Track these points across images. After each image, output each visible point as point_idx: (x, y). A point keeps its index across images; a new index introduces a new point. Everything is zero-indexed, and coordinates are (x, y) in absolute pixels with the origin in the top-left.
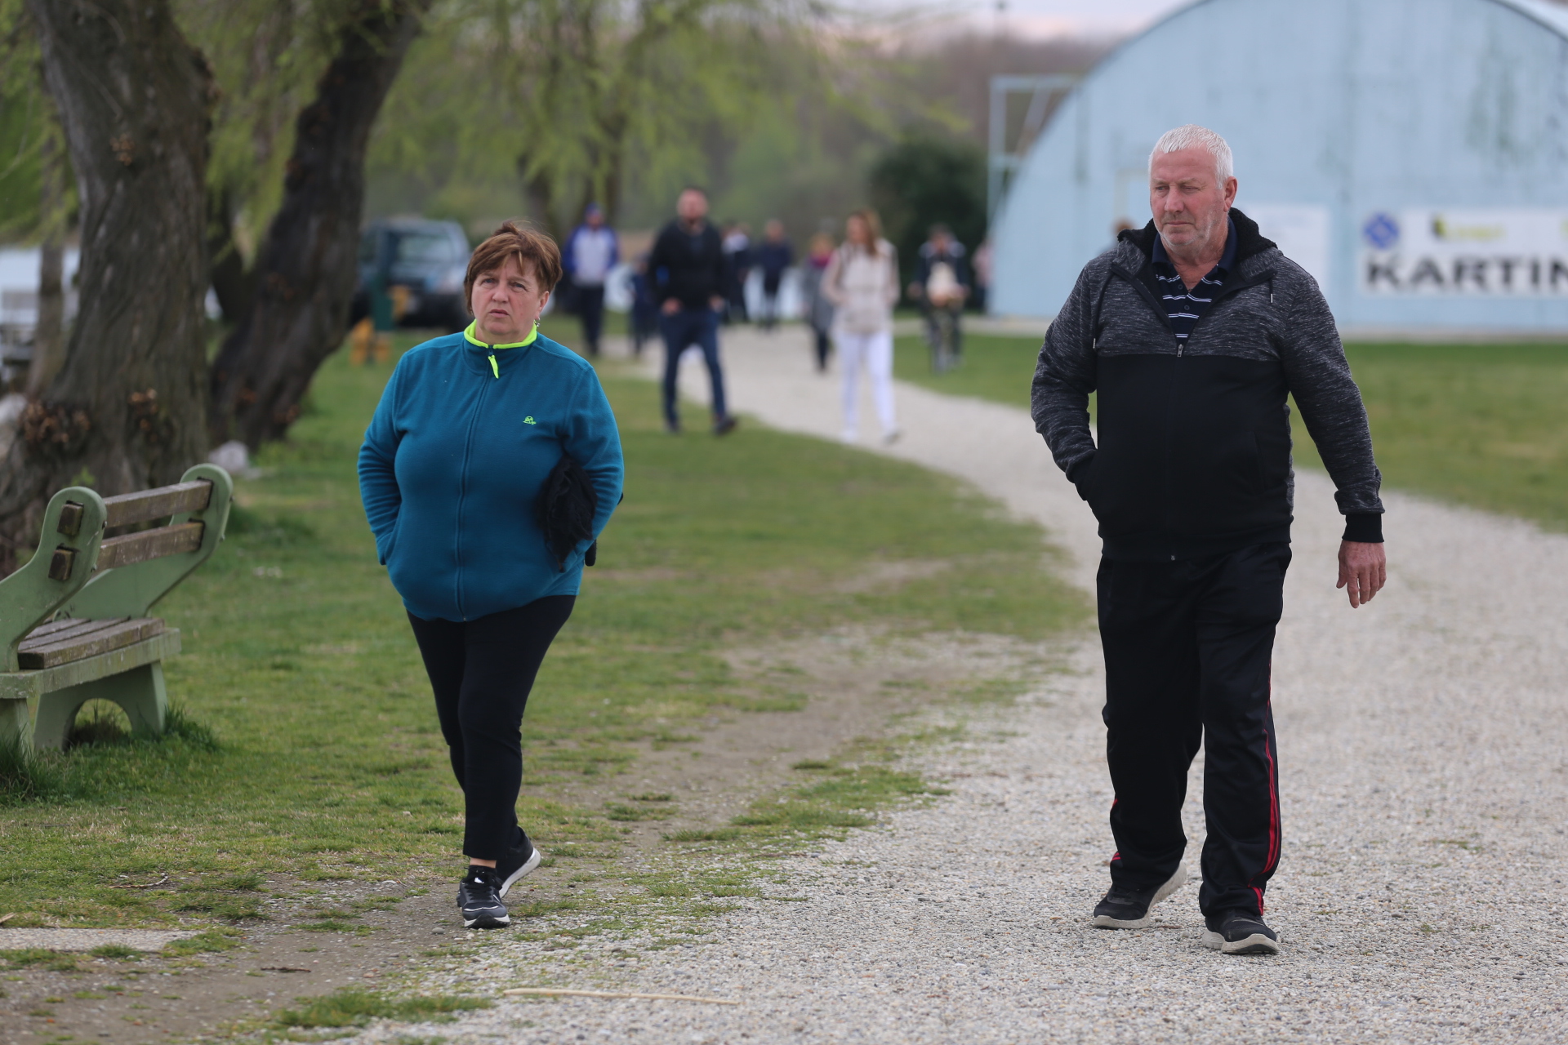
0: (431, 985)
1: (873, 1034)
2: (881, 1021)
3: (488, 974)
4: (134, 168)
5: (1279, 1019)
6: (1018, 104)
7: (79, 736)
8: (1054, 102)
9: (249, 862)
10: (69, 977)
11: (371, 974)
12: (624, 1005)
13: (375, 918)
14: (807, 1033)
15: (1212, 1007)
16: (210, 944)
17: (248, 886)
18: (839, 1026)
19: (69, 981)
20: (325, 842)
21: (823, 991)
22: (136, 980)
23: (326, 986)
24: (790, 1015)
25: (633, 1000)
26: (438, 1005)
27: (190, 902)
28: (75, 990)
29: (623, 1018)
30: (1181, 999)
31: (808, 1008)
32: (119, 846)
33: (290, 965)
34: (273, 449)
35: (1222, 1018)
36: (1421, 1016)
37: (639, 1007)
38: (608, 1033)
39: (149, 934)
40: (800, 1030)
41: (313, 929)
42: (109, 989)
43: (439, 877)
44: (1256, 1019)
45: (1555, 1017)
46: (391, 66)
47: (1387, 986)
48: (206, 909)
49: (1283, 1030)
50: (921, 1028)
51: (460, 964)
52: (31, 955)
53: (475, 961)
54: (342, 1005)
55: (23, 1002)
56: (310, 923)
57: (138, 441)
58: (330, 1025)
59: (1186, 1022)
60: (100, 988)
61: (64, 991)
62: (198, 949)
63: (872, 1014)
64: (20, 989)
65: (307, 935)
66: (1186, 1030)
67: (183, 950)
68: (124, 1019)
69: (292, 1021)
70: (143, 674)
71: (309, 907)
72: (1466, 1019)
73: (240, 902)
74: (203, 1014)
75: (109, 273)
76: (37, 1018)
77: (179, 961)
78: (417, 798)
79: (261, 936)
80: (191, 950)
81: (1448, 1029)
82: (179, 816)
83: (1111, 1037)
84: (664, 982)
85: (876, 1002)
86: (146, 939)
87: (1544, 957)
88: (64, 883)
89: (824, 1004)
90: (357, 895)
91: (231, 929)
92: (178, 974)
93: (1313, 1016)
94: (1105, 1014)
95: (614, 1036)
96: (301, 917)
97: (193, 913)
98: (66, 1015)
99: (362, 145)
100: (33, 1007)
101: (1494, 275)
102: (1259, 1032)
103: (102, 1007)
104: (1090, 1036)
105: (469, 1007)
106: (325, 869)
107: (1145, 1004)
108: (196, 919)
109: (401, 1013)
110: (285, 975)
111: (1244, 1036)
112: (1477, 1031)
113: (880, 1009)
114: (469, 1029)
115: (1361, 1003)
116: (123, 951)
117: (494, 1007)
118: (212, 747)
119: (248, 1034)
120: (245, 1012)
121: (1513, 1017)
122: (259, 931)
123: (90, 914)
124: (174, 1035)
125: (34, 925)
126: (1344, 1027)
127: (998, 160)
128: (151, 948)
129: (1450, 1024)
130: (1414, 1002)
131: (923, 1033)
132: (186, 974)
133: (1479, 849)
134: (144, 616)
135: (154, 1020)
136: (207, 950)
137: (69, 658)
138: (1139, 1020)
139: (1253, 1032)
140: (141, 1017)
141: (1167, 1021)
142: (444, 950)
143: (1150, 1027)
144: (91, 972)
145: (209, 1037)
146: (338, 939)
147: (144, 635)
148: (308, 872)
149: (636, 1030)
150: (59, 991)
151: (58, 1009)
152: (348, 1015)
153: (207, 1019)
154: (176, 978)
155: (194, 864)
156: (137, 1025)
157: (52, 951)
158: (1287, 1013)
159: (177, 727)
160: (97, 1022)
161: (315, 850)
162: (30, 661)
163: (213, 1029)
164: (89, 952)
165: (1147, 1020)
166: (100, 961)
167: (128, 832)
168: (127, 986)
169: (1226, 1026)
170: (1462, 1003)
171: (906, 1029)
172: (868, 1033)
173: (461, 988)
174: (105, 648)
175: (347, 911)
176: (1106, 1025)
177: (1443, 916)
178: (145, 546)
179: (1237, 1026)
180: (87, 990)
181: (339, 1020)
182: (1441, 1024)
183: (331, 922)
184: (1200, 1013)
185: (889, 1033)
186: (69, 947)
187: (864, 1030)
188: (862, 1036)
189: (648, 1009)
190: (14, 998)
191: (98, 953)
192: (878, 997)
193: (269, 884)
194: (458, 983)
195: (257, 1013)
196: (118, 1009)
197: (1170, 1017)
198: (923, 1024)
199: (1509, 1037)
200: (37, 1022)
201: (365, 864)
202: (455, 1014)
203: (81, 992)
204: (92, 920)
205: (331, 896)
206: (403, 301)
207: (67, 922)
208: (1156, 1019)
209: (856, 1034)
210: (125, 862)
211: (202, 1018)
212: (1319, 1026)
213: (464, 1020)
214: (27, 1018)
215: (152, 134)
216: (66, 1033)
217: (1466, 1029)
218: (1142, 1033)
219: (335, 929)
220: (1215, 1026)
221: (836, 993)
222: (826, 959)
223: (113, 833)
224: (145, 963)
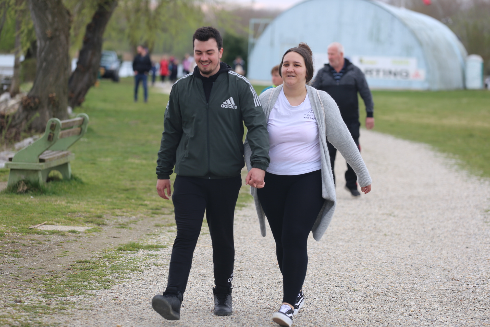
0: (150, 242)
1: (260, 256)
2: (261, 253)
3: (164, 240)
4: (51, 38)
5: (355, 255)
6: (256, 27)
7: (49, 179)
8: (266, 26)
9: (99, 211)
10: (64, 237)
11: (135, 239)
12: (198, 248)
13: (132, 226)
14: (244, 256)
15: (339, 252)
16: (95, 230)
17: (100, 217)
18: (251, 254)
19: (64, 238)
20: (116, 207)
21: (245, 246)
22: (80, 238)
23: (125, 241)
24: (239, 251)
25: (200, 247)
26: (155, 247)
27: (88, 220)
28: (66, 240)
29: (199, 251)
30: (331, 250)
31: (243, 250)
32: (66, 206)
33: (115, 236)
34: (78, 109)
35: (342, 254)
36: (389, 255)
37: (202, 248)
38: (197, 254)
39: (80, 228)
40: (242, 255)
41: (118, 228)
42: (74, 240)
43: (145, 216)
44: (350, 255)
45: (420, 256)
46: (110, 14)
47: (379, 248)
48: (92, 222)
49: (357, 258)
50: (271, 255)
51: (156, 237)
52: (54, 232)
53: (159, 237)
54: (132, 246)
55: (55, 243)
56: (117, 226)
57: (51, 106)
58: (130, 251)
59: (334, 255)
60: (72, 240)
61: (63, 240)
62: (93, 232)
63: (258, 252)
64: (53, 240)
65: (117, 229)
66: (334, 257)
67: (89, 232)
68: (79, 247)
69: (121, 249)
70: (65, 165)
71: (116, 222)
72: (399, 256)
73: (99, 220)
74: (97, 247)
75: (44, 64)
76: (59, 246)
77: (89, 234)
78: (135, 197)
79: (106, 229)
80: (91, 232)
81: (395, 258)
82: (78, 199)
83: (317, 258)
84: (206, 243)
85: (258, 249)
86: (80, 229)
87: (414, 242)
88: (56, 215)
89: (246, 249)
90: (126, 220)
91: (98, 227)
92: (89, 237)
93: (363, 255)
94: (314, 253)
95: (198, 255)
96: (115, 225)
97: (89, 223)
98: (65, 246)
99: (102, 33)
100: (57, 244)
101: (374, 73)
102: (351, 258)
103: (74, 244)
104: (312, 258)
105: (162, 247)
106: (117, 213)
107: (323, 251)
108: (90, 224)
109: (146, 248)
110: (114, 238)
111: (348, 259)
112: (402, 259)
113: (260, 250)
114: (163, 252)
115: (374, 252)
116: (75, 231)
117: (168, 247)
118: (82, 183)
119: (110, 252)
120: (107, 247)
121: (410, 256)
122: (105, 228)
123: (64, 222)
124: (92, 252)
125: (52, 224)
126: (371, 257)
127: (251, 40)
128: (82, 231)
129: (396, 257)
130: (386, 252)
131: (272, 257)
132: (91, 237)
133: (394, 216)
134: (66, 150)
135: (86, 248)
136: (95, 232)
137: (50, 160)
138: (323, 255)
139: (350, 258)
140: (83, 247)
141: (329, 255)
142: (151, 234)
143: (325, 256)
144: (69, 236)
145: (101, 252)
146: (125, 230)
147: (67, 155)
148: (113, 214)
149: (203, 254)
150: (62, 240)
151: (63, 244)
152: (134, 248)
153: (99, 248)
154: (89, 238)
155: (85, 211)
156: (83, 249)
157: (58, 231)
158: (357, 254)
159: (73, 178)
160: (73, 248)
161: (114, 209)
162: (42, 161)
163: (101, 250)
164: (67, 231)
165: (324, 255)
166: (70, 234)
167: (67, 203)
168: (78, 240)
169: (343, 256)
170: (397, 252)
171: (267, 255)
172: (259, 256)
173: (158, 243)
174: (59, 158)
175: (125, 224)
176: (315, 256)
177: (389, 232)
178: (68, 134)
179: (346, 256)
180: (69, 240)
181: (132, 249)
182: (393, 257)
183: (123, 226)
184: (337, 253)
185: (263, 256)
186: (62, 230)
187: (257, 255)
188: (257, 257)
189: (204, 249)
190: (52, 241)
191: (70, 232)
192: (259, 248)
193: (105, 217)
194: (157, 242)
195: (110, 247)
196: (77, 245)
197: (330, 254)
198: (271, 254)
199: (410, 260)
200: (59, 247)
201: (127, 212)
202: (159, 249)
203: (67, 241)
204: (65, 224)
205: (120, 220)
206: (102, 71)
207: (59, 224)
208: (326, 254)
209: (256, 256)
210: (69, 210)
211: (97, 248)
212: (365, 257)
213: (161, 250)
214: (56, 246)
215: (56, 30)
216: (67, 250)
217: (399, 258)
218: (324, 258)
219: (123, 228)
220: (341, 257)
221: (248, 247)
222: (244, 238)
223: (63, 203)
224: (81, 234)
